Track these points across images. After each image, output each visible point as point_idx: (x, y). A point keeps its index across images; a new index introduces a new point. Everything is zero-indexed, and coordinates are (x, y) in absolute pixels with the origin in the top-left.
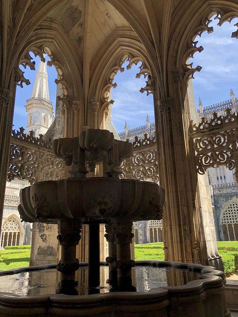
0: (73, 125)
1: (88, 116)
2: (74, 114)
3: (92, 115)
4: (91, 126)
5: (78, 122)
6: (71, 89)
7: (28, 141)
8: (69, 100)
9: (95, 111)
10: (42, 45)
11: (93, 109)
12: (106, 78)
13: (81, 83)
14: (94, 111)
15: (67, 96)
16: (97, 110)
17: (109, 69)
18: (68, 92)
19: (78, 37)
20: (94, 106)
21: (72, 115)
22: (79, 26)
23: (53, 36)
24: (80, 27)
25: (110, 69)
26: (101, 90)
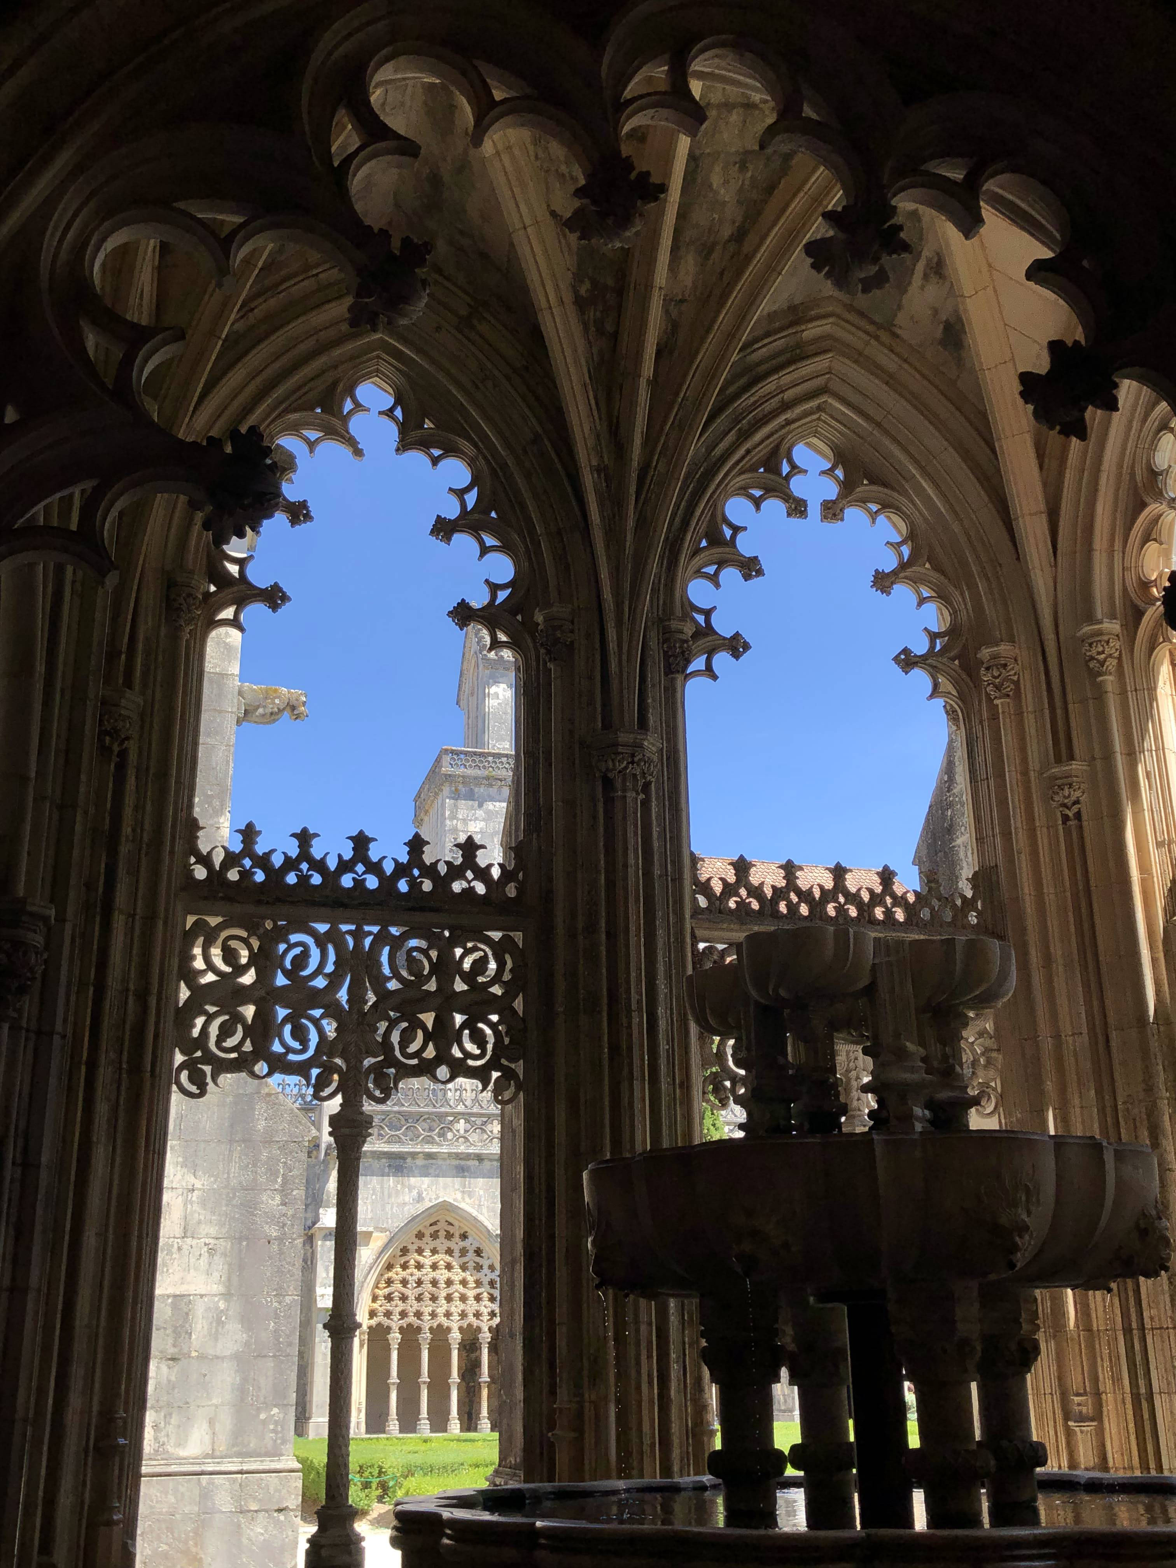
0: (1000, 775)
1: (1071, 707)
2: (994, 717)
3: (1089, 695)
4: (1094, 758)
5: (1023, 749)
6: (962, 594)
7: (778, 911)
8: (965, 647)
9: (1100, 674)
10: (777, 447)
11: (1092, 664)
12: (1132, 475)
13: (1010, 544)
14: (1094, 674)
15: (953, 632)
16: (1112, 664)
17: (1135, 424)
18: (953, 608)
19: (941, 326)
20: (1091, 645)
21: (986, 724)
22: (926, 277)
23: (819, 382)
24: (934, 278)
25: (1145, 420)
26: (1118, 545)
